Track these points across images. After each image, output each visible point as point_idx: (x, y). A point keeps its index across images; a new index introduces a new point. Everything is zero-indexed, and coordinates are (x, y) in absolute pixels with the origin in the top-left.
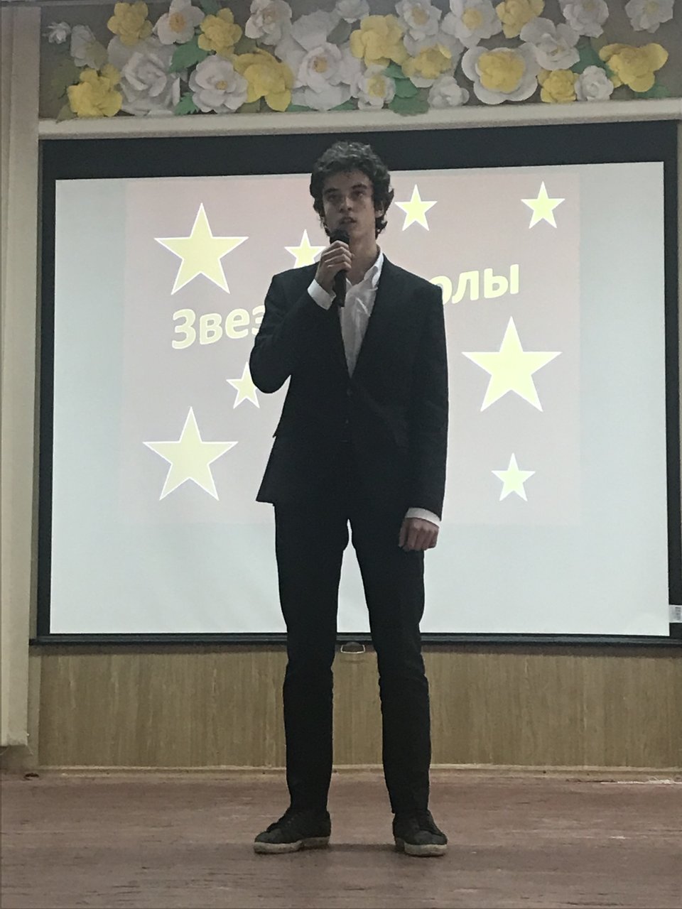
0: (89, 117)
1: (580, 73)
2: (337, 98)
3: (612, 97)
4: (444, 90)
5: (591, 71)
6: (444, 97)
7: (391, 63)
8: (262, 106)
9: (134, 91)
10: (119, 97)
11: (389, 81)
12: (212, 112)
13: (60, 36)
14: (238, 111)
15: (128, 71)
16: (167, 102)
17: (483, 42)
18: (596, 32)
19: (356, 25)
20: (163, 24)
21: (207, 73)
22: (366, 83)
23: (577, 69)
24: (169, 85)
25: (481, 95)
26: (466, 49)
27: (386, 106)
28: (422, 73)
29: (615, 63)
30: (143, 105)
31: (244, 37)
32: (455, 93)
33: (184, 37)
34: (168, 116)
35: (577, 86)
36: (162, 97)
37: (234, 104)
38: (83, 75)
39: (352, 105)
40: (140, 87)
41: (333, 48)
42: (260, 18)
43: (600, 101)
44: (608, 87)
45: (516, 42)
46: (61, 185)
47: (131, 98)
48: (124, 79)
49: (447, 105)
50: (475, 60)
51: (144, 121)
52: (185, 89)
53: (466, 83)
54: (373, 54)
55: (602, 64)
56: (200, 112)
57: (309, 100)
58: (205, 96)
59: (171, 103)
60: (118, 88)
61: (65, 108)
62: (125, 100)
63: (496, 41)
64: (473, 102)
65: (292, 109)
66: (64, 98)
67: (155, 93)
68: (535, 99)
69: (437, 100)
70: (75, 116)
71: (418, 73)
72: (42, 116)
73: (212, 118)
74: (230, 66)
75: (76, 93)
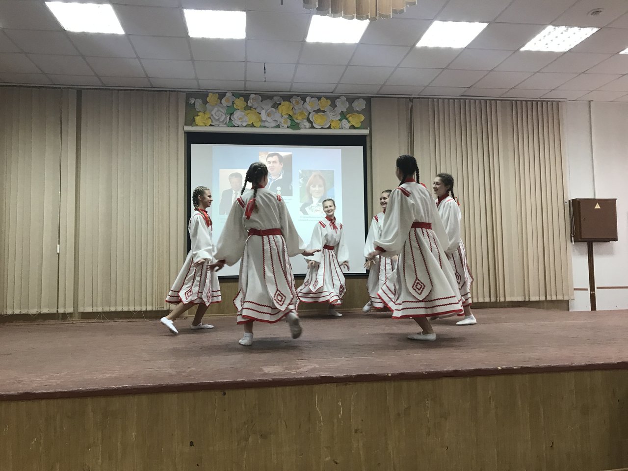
0: (201, 126)
1: (341, 121)
2: (274, 124)
3: (349, 128)
4: (305, 124)
5: (344, 120)
6: (305, 125)
7: (289, 115)
8: (252, 126)
9: (214, 118)
10: (210, 121)
11: (289, 120)
12: (238, 126)
13: (192, 102)
14: (245, 126)
15: (213, 113)
16: (225, 123)
17: (314, 111)
18: (345, 110)
19: (280, 104)
20: (223, 101)
21: (237, 115)
22: (282, 121)
23: (340, 120)
24: (226, 117)
25: (315, 125)
26: (310, 113)
27: (288, 127)
28: (299, 119)
29: (350, 119)
30: (217, 123)
31: (247, 105)
32: (308, 125)
33: (230, 104)
34: (225, 127)
35: (340, 124)
36: (223, 122)
37: (244, 124)
38: (199, 114)
39: (278, 126)
40: (217, 118)
41: (273, 109)
42: (252, 101)
43: (347, 129)
44: (348, 125)
45: (324, 112)
46: (192, 145)
47: (214, 121)
48: (212, 115)
49: (306, 128)
50: (313, 115)
51: (218, 128)
52: (230, 119)
53: (311, 122)
54: (284, 112)
55: (347, 119)
56: (235, 126)
57: (266, 124)
58: (236, 122)
59: (226, 123)
60: (210, 118)
61: (194, 123)
62: (212, 121)
63: (318, 111)
64: (313, 127)
65: (261, 127)
66: (194, 120)
67: (222, 120)
68: (329, 128)
69: (302, 126)
70: (197, 125)
71: (297, 119)
72: (186, 124)
73: (238, 128)
74: (244, 114)
75: (197, 118)
